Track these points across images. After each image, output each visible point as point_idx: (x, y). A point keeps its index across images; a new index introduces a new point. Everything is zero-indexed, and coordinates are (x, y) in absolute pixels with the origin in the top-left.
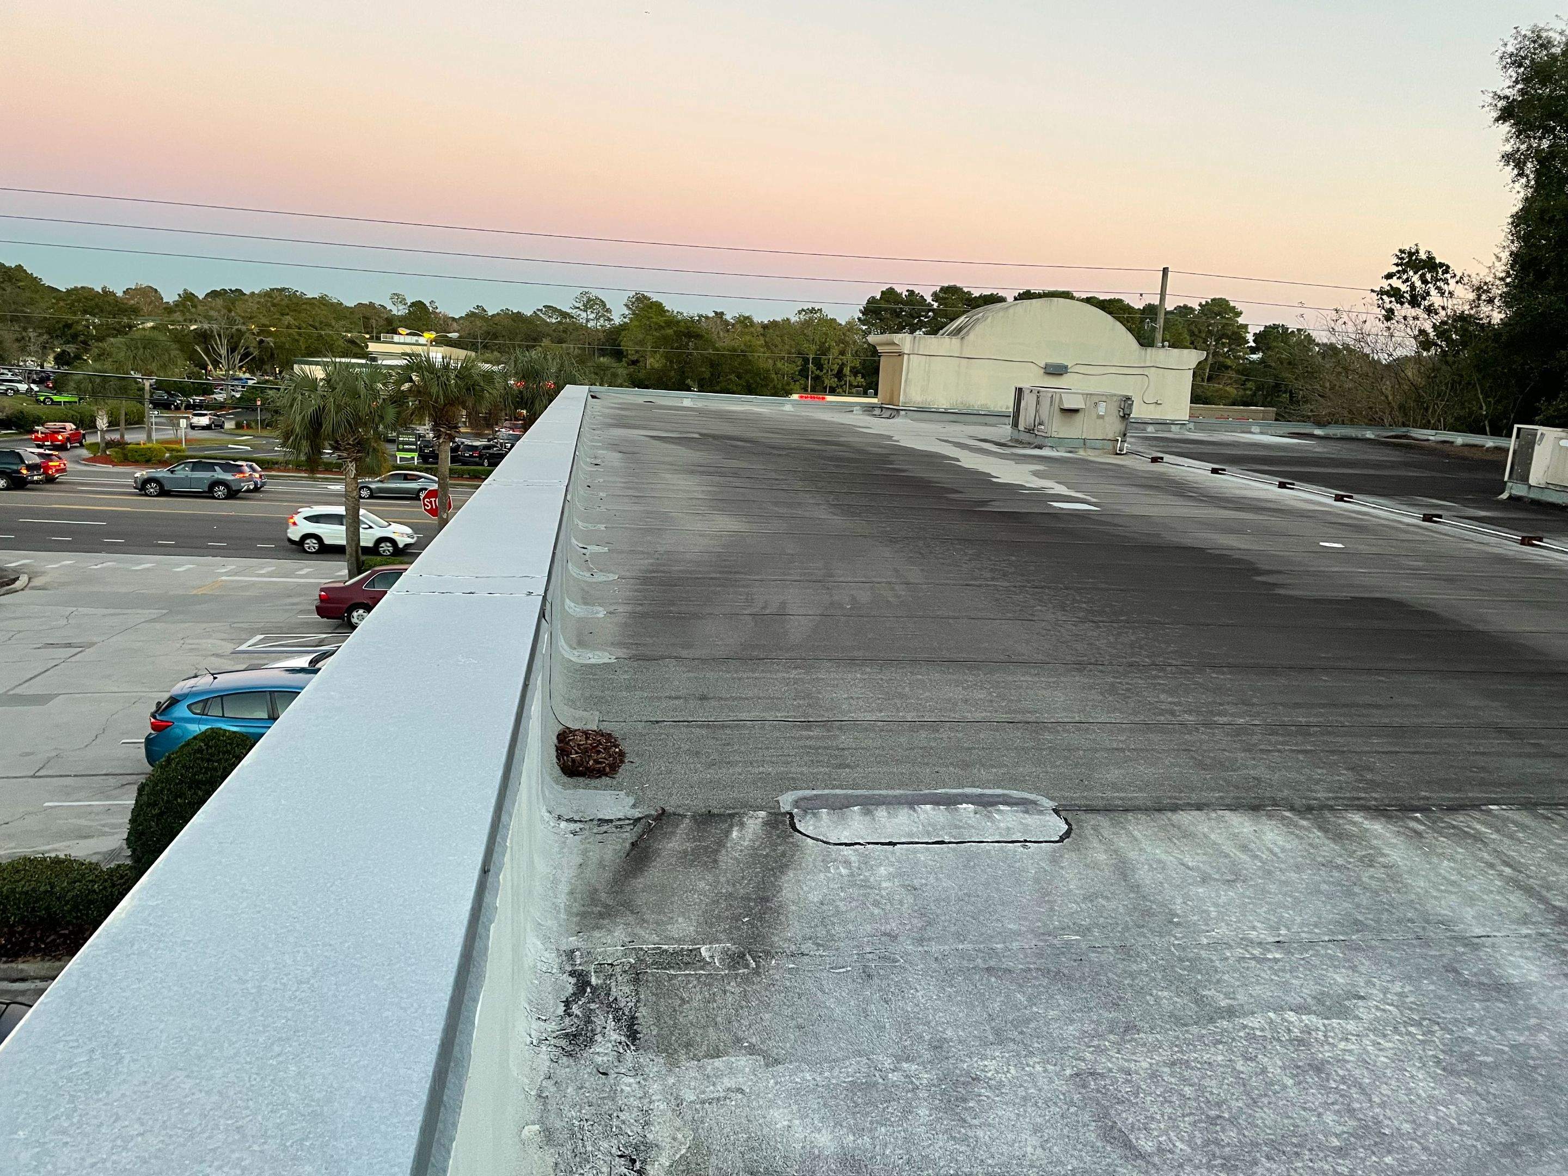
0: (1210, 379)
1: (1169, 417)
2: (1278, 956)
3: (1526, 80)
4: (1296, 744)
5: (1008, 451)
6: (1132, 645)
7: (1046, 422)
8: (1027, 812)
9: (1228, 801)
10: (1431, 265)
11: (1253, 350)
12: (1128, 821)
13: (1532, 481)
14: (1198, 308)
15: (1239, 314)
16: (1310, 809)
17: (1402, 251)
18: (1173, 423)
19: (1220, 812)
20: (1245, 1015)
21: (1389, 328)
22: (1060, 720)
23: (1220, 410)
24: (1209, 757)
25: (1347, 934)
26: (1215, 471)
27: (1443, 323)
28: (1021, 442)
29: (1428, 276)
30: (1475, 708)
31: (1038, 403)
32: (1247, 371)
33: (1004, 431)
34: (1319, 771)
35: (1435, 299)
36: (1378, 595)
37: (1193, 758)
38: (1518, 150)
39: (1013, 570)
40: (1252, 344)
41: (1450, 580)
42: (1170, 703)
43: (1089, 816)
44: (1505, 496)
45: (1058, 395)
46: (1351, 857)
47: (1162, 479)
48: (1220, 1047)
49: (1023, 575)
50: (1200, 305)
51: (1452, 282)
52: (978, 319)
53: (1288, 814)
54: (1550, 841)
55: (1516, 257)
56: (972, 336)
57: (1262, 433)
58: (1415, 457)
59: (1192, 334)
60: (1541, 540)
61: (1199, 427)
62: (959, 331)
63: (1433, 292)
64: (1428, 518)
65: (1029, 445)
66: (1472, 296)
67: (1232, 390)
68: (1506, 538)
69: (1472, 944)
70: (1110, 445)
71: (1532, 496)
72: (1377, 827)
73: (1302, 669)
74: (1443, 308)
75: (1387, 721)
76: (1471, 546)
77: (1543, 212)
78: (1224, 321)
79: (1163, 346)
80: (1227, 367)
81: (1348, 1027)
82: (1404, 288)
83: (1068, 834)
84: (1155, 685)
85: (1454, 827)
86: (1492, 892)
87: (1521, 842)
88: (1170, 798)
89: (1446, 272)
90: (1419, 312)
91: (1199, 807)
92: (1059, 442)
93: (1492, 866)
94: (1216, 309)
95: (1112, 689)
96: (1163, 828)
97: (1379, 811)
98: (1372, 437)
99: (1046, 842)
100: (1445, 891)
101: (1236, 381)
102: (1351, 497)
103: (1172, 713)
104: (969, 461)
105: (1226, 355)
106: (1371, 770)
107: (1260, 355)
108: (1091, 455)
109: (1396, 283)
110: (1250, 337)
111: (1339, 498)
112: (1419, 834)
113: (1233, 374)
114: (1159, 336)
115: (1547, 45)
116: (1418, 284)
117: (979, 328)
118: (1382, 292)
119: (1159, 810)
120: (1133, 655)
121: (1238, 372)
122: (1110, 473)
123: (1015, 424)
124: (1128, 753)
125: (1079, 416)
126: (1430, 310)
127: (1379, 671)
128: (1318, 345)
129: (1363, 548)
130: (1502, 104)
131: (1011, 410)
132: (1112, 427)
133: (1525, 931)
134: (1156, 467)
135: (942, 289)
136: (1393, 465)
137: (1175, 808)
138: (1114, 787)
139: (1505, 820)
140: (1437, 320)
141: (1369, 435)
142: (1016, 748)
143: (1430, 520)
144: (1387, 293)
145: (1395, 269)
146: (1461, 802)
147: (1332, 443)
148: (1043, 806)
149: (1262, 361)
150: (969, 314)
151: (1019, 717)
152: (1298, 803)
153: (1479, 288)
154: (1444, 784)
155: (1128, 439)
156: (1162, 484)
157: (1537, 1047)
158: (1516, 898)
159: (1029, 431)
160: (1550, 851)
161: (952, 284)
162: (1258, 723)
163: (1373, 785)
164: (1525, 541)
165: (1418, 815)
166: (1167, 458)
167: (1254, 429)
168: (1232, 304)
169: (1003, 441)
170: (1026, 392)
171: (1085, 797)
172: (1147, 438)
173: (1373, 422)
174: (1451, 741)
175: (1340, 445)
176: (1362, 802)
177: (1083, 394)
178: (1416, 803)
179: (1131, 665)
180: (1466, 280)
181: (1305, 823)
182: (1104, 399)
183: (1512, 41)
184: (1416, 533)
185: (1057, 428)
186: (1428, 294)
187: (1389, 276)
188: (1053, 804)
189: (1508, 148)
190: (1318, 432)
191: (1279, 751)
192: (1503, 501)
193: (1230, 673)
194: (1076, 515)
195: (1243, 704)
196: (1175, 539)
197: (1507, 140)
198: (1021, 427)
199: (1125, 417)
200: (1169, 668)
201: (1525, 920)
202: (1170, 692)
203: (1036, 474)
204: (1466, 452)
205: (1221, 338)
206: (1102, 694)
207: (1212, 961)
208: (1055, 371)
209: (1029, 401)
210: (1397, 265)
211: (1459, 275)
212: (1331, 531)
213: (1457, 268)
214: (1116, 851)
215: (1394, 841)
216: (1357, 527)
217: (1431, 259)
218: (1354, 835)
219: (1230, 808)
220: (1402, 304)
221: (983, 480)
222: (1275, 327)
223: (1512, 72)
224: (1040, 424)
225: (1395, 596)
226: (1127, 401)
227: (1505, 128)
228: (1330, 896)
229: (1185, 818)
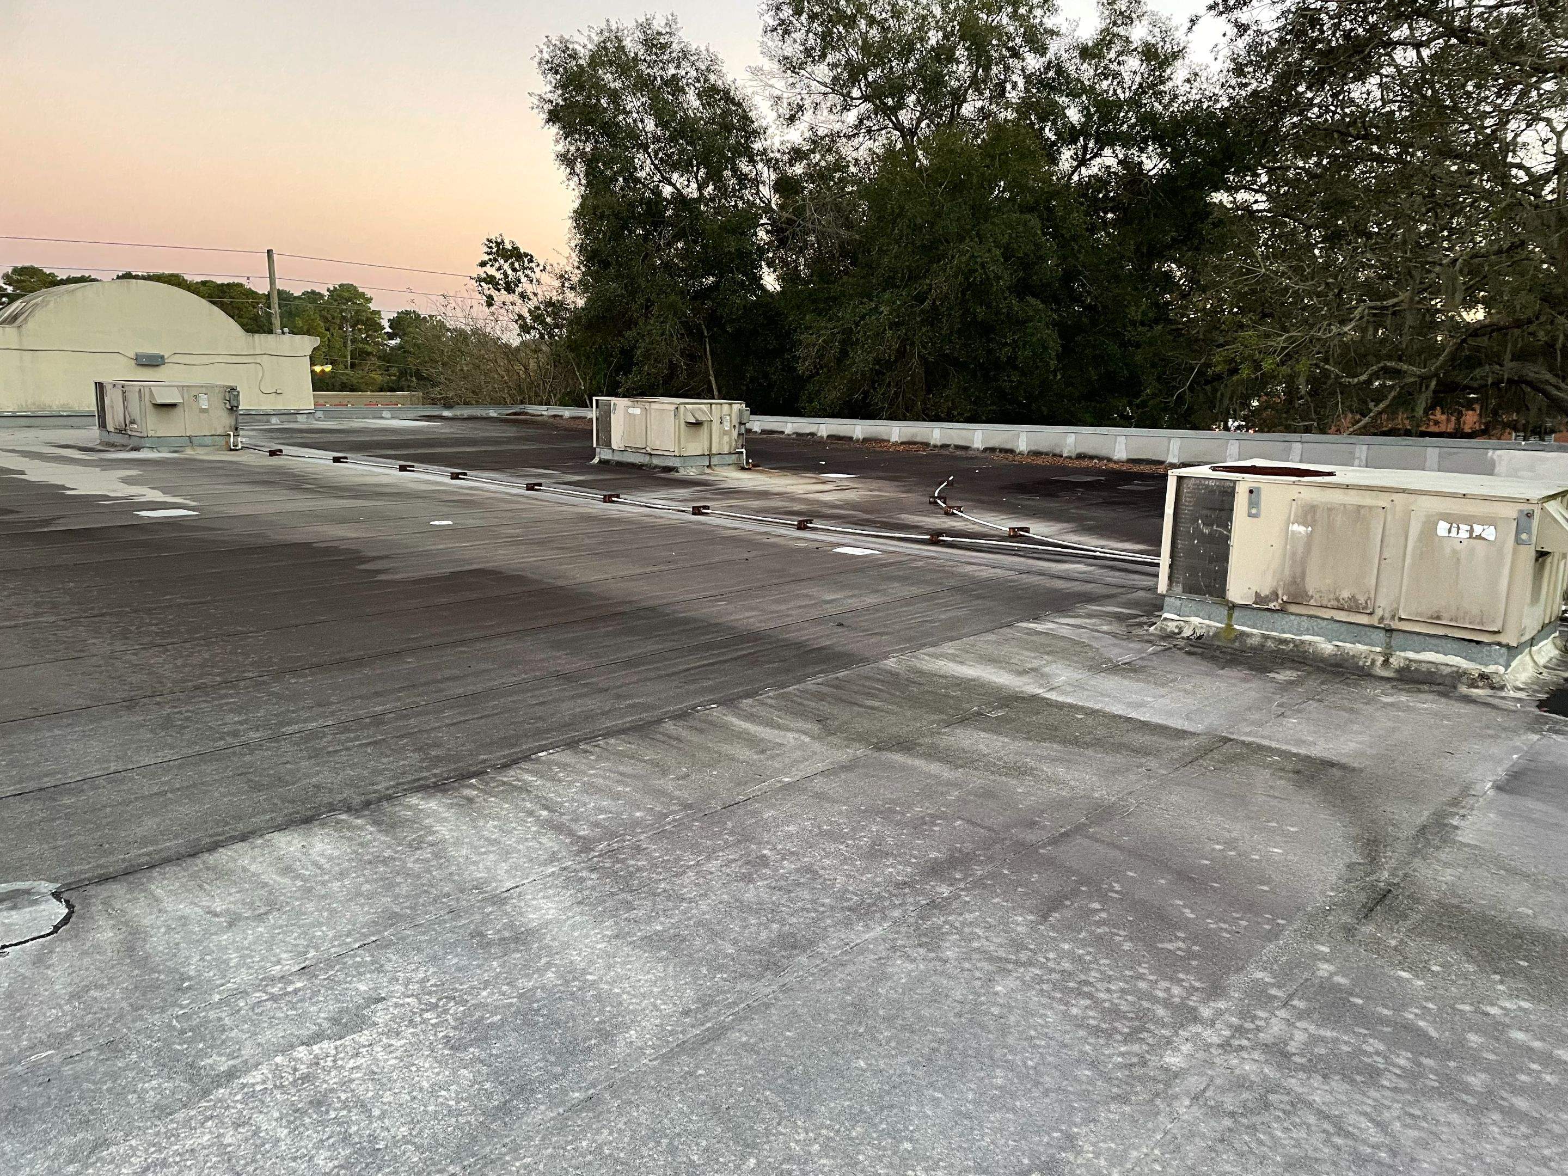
0: (353, 366)
1: (293, 406)
2: (299, 985)
3: (564, 87)
4: (368, 737)
5: (95, 456)
6: (202, 666)
7: (138, 419)
8: (14, 907)
9: (279, 820)
10: (515, 255)
11: (391, 336)
12: (150, 879)
13: (614, 446)
14: (326, 293)
15: (369, 300)
16: (367, 804)
17: (490, 241)
18: (298, 413)
19: (267, 837)
20: (247, 1071)
21: (493, 314)
22: (89, 775)
23: (368, 397)
24: (268, 775)
25: (379, 932)
26: (336, 460)
27: (537, 308)
28: (113, 445)
29: (516, 265)
30: (542, 660)
31: (124, 399)
32: (388, 358)
33: (92, 434)
34: (385, 760)
35: (525, 286)
36: (475, 567)
37: (249, 780)
38: (568, 151)
39: (68, 598)
40: (388, 330)
41: (541, 543)
42: (235, 723)
43: (99, 888)
44: (596, 461)
45: (147, 390)
46: (399, 845)
47: (278, 474)
48: (209, 1123)
49: (79, 604)
50: (328, 290)
51: (537, 270)
52: (37, 304)
53: (344, 817)
54: (585, 773)
55: (582, 248)
56: (31, 324)
57: (393, 418)
58: (531, 431)
59: (326, 320)
60: (618, 497)
61: (329, 415)
62: (13, 319)
63: (523, 279)
64: (530, 487)
65: (123, 448)
66: (557, 283)
67: (377, 377)
68: (593, 498)
69: (499, 900)
70: (222, 441)
71: (616, 458)
72: (432, 805)
73: (389, 654)
74: (535, 294)
75: (461, 691)
76: (565, 508)
77: (595, 208)
78: (356, 307)
79: (283, 333)
80: (369, 354)
81: (362, 1040)
82: (498, 275)
83: (66, 920)
84: (221, 706)
85: (504, 783)
86: (527, 840)
87: (560, 781)
88: (211, 836)
89: (531, 261)
90: (514, 298)
91: (243, 838)
92: (159, 442)
93: (530, 813)
94: (346, 295)
95: (167, 723)
96: (193, 876)
97: (438, 787)
98: (495, 415)
99: (32, 939)
100: (485, 853)
101: (379, 367)
102: (465, 474)
103: (235, 734)
104: (37, 472)
105: (364, 341)
106: (436, 745)
107: (398, 341)
108: (201, 454)
109: (491, 271)
110: (385, 323)
111: (455, 476)
112: (470, 800)
113: (374, 359)
114: (277, 322)
115: (574, 56)
116: (510, 272)
117: (39, 315)
118: (479, 280)
119: (193, 855)
120: (201, 676)
121: (379, 358)
122: (220, 472)
123: (103, 425)
124: (169, 795)
125: (178, 411)
126: (523, 296)
127: (463, 642)
128: (448, 330)
129: (471, 522)
130: (548, 107)
131: (95, 409)
132: (221, 421)
133: (550, 870)
134: (275, 461)
135: (15, 270)
136: (509, 441)
137: (213, 847)
138: (144, 842)
139: (550, 763)
140: (531, 305)
141: (493, 414)
142: (18, 827)
143: (532, 489)
144: (484, 280)
145: (486, 258)
146: (515, 757)
147: (459, 424)
148: (39, 893)
149: (400, 347)
150: (26, 298)
151: (32, 785)
152: (357, 800)
153: (562, 276)
154: (506, 742)
155: (241, 433)
156: (277, 478)
157: (543, 988)
158: (549, 841)
159: (120, 431)
160: (584, 783)
161: (27, 264)
162: (330, 723)
163: (436, 761)
164: (607, 499)
165: (473, 781)
166: (287, 449)
167: (385, 414)
168: (360, 290)
169: (90, 445)
170: (109, 388)
171: (101, 866)
172: (270, 431)
173: (497, 402)
174: (515, 698)
175: (464, 425)
176: (422, 782)
177: (178, 387)
178: (473, 769)
179: (196, 688)
180: (548, 268)
181: (359, 821)
182: (204, 390)
183: (545, 49)
184: (518, 502)
185: (153, 426)
186: (519, 281)
187: (483, 264)
188: (53, 887)
189: (560, 148)
190: (446, 413)
191: (347, 749)
192: (594, 466)
193: (312, 675)
194: (169, 524)
195: (319, 705)
196: (277, 536)
197: (557, 141)
198: (110, 427)
199: (233, 409)
200: (242, 683)
201: (553, 858)
202: (238, 710)
203: (126, 481)
204: (573, 424)
205: (356, 325)
206: (152, 731)
207: (220, 1019)
208: (151, 362)
209: (113, 399)
210: (488, 254)
211: (542, 264)
212: (446, 509)
213: (539, 258)
214: (126, 924)
215: (446, 815)
216: (467, 503)
217: (516, 249)
218: (407, 820)
219: (280, 828)
220: (499, 290)
221: (54, 494)
222: (407, 313)
223: (550, 76)
224: (133, 422)
225: (489, 566)
226: (231, 394)
227: (554, 130)
228: (370, 896)
229: (222, 856)
